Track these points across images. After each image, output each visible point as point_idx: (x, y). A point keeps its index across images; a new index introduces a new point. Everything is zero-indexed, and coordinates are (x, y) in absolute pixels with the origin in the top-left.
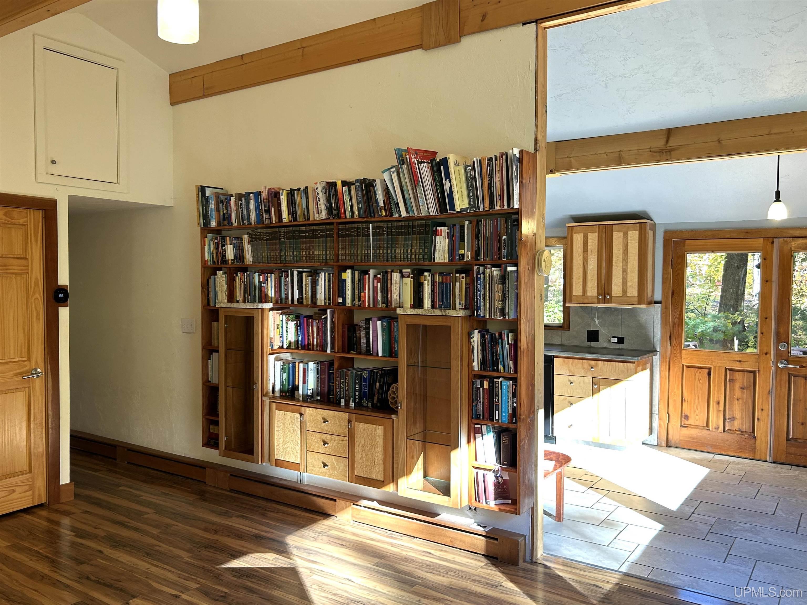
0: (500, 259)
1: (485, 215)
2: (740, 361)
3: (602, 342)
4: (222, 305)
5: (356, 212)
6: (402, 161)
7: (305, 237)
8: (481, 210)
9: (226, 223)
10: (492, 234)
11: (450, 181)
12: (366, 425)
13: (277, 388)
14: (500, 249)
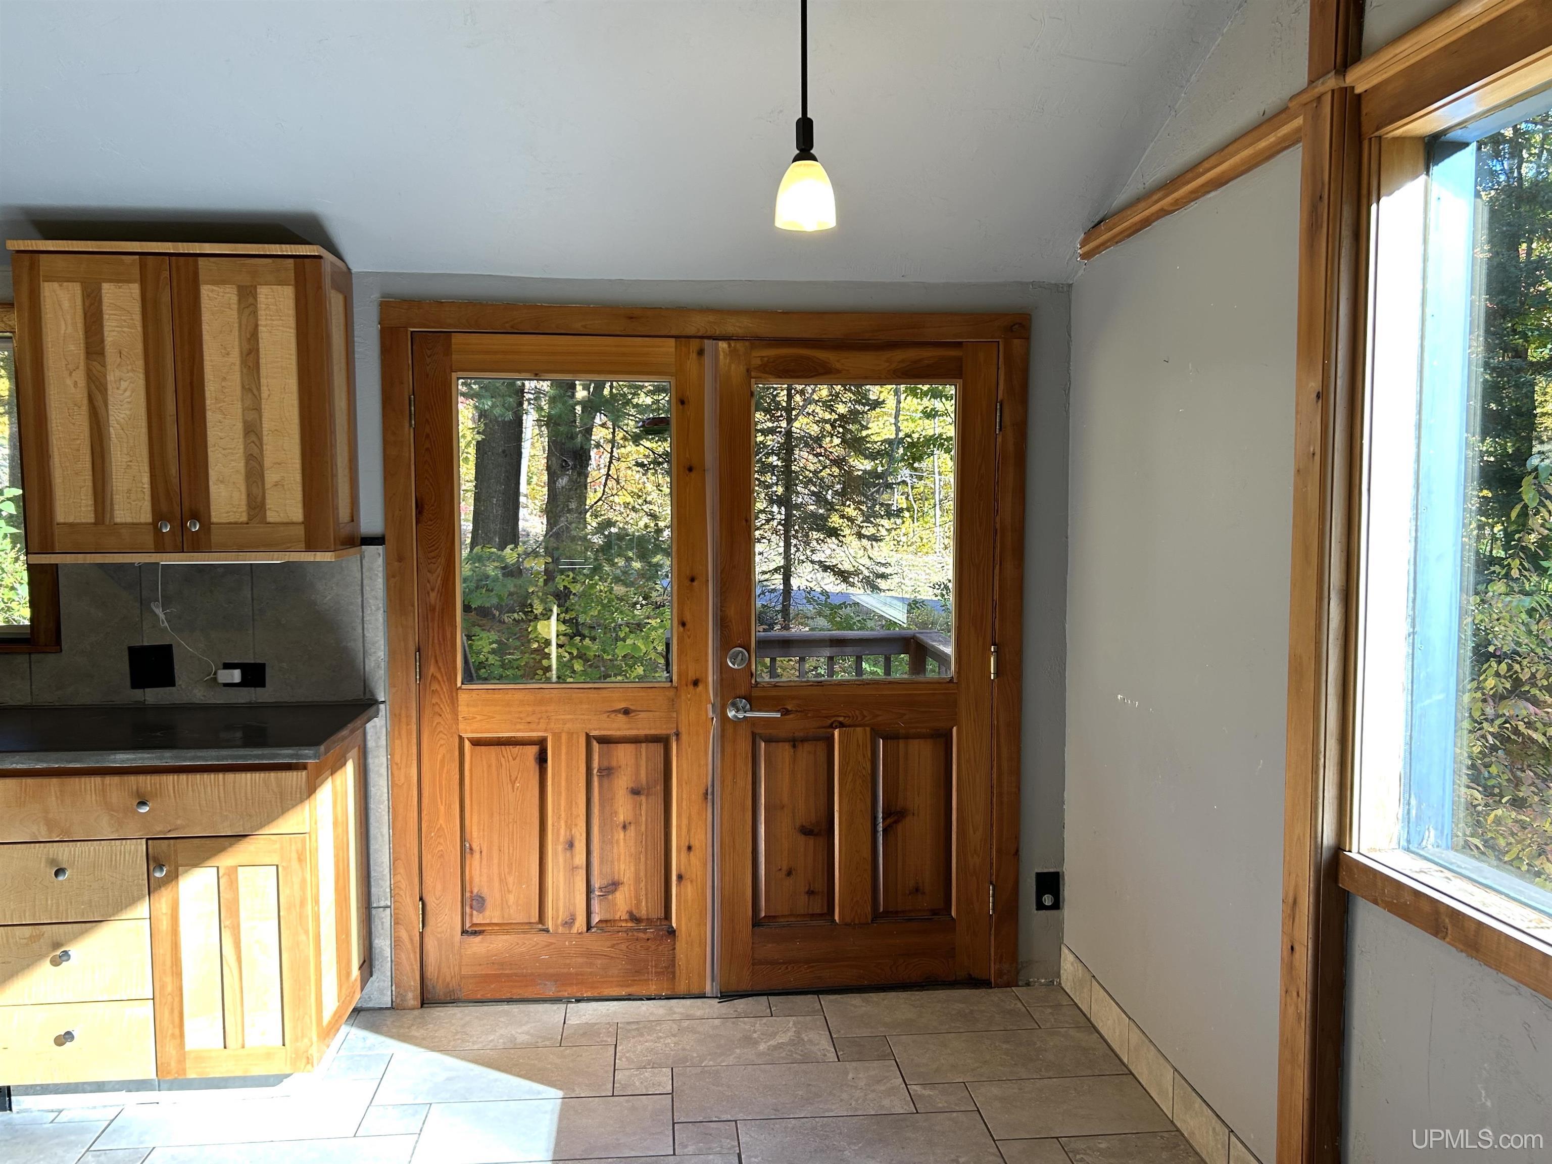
2: (626, 712)
3: (188, 687)
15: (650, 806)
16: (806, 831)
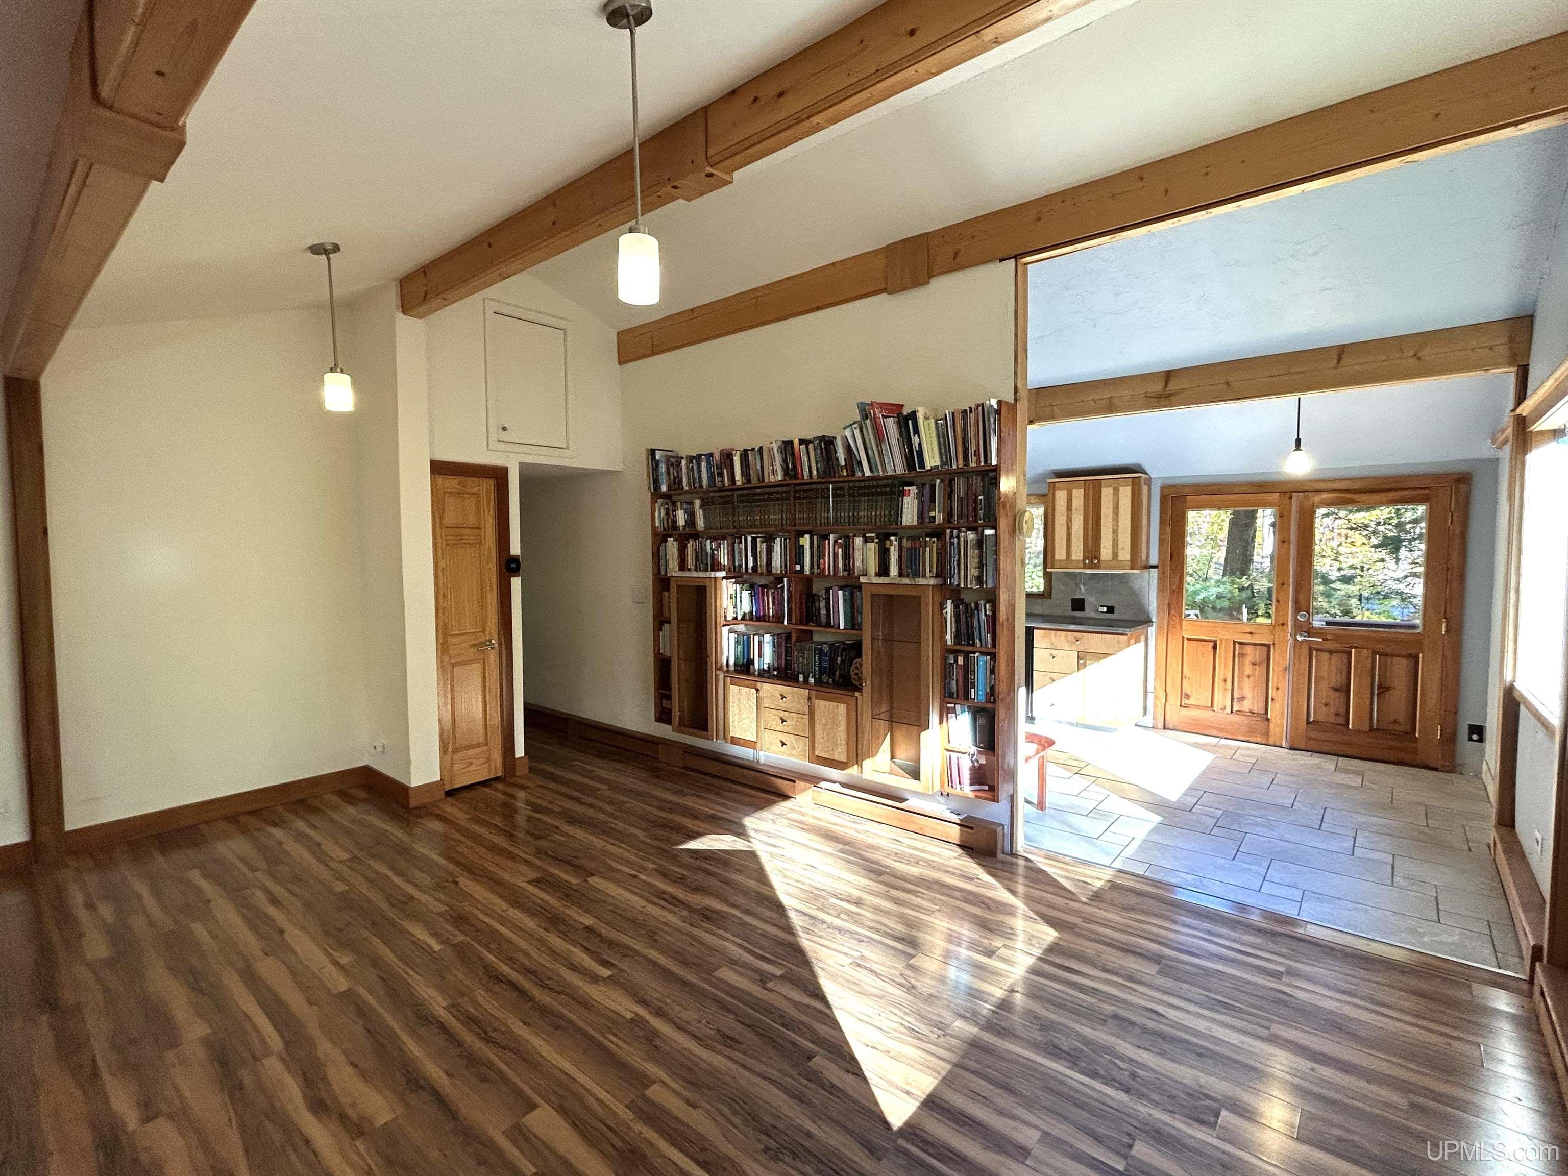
0: (976, 521)
1: (959, 472)
2: (1251, 633)
3: (1089, 612)
4: (674, 574)
5: (815, 472)
6: (865, 416)
7: (760, 500)
8: (954, 467)
9: (676, 486)
10: (967, 494)
11: (919, 437)
12: (827, 703)
13: (732, 662)
14: (975, 510)
15: (1260, 670)
16: (1336, 689)
